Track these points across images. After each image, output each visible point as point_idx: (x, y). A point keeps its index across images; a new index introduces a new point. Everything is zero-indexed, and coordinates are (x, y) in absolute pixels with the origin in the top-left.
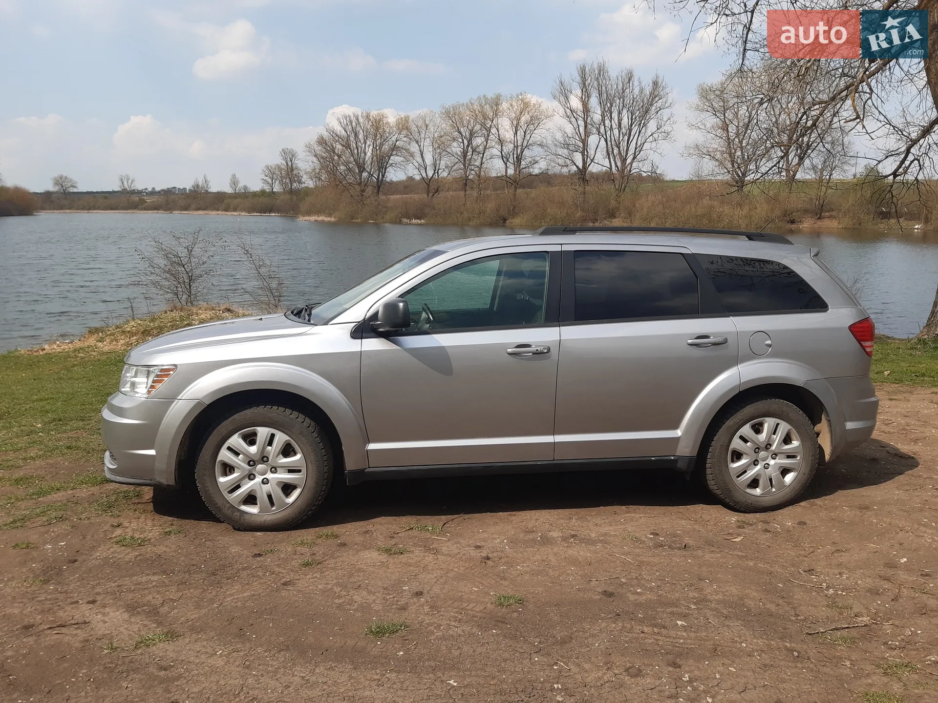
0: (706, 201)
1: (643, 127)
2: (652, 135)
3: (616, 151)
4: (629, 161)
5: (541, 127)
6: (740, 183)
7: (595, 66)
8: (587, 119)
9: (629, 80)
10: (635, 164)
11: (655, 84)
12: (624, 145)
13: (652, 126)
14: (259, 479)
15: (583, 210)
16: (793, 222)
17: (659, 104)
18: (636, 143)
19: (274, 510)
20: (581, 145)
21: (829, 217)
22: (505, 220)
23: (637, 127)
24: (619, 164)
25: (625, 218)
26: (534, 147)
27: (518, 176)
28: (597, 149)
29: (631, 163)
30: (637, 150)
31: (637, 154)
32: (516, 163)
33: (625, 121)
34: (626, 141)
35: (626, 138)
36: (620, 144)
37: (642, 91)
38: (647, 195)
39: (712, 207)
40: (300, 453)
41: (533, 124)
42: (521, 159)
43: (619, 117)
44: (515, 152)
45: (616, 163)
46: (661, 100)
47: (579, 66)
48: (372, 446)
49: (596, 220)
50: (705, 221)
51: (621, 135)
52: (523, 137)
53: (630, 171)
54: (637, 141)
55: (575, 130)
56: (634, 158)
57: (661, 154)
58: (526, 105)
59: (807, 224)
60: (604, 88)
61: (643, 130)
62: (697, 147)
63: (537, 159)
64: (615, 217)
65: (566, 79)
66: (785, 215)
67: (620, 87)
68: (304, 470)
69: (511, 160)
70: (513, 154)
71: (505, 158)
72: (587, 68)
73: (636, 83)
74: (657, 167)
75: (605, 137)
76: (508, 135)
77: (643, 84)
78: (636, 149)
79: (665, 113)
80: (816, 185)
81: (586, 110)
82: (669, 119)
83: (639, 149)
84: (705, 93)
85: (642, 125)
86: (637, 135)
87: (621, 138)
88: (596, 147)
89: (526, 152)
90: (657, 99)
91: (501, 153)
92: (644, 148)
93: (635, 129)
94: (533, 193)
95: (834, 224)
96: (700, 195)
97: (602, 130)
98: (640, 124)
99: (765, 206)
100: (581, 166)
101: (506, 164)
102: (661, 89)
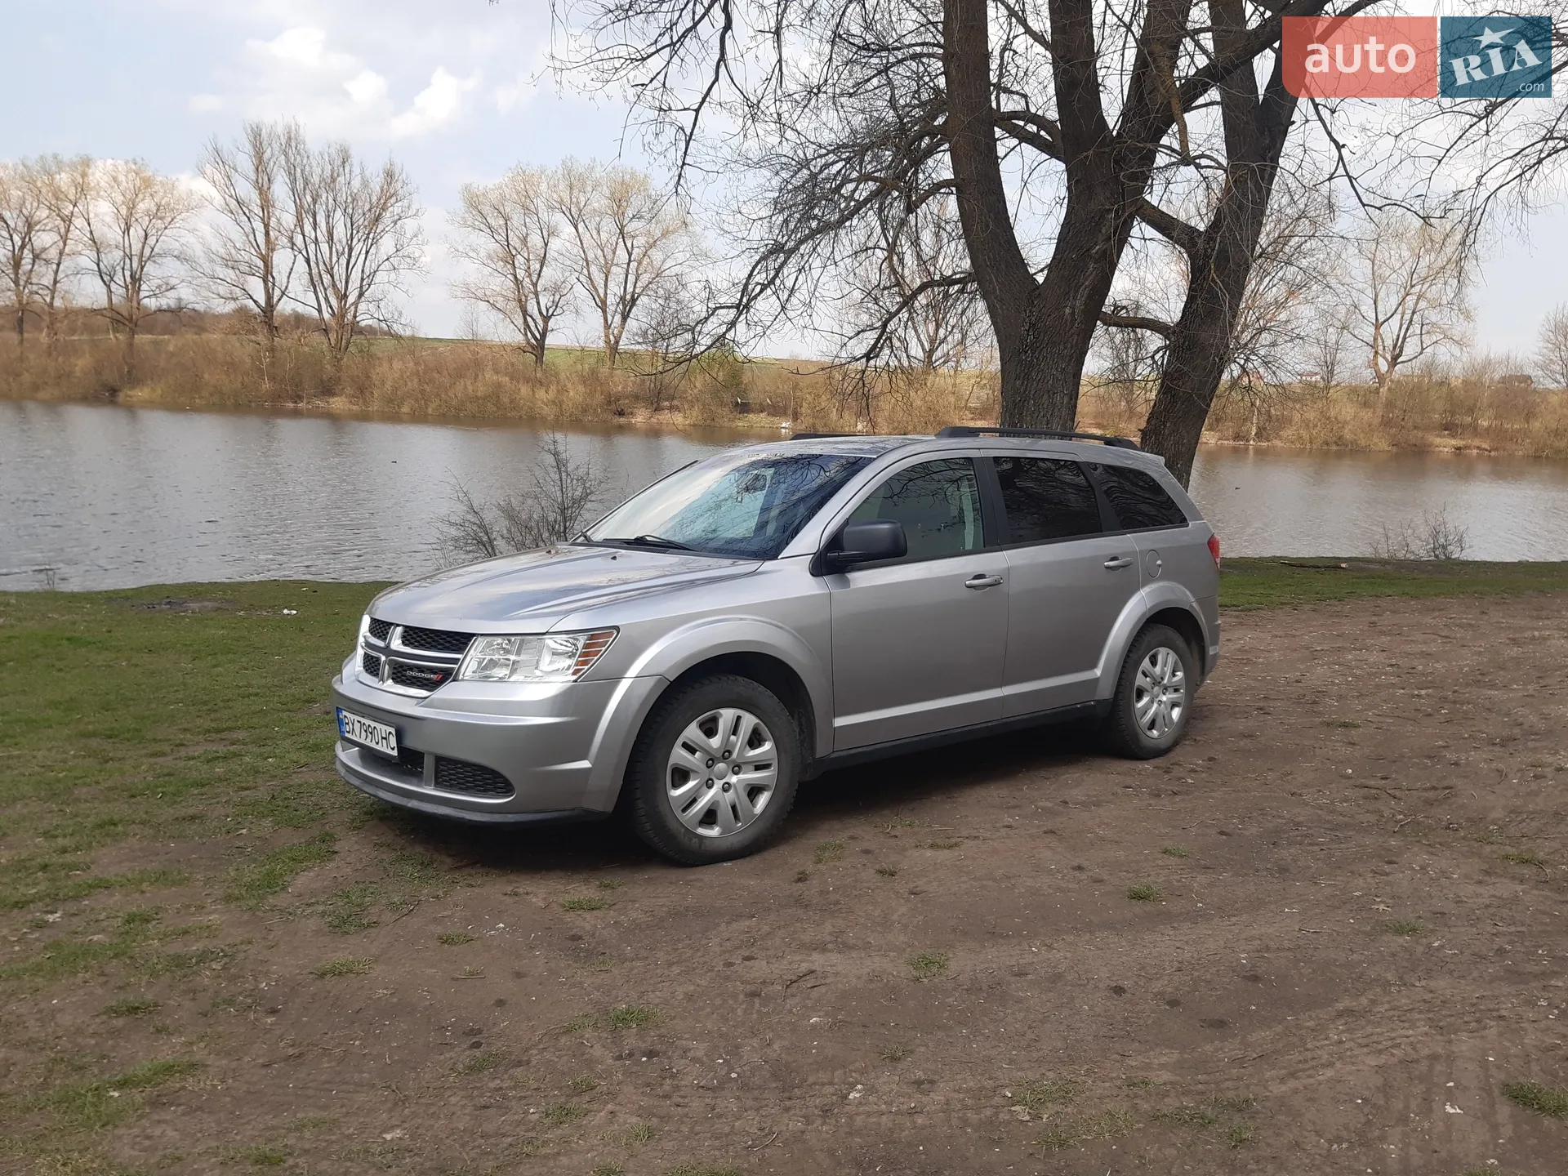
0: (489, 375)
1: (372, 245)
2: (387, 259)
3: (326, 278)
4: (351, 299)
5: (178, 225)
6: (539, 348)
7: (280, 130)
8: (269, 218)
9: (344, 162)
10: (362, 307)
11: (390, 175)
12: (340, 271)
13: (387, 244)
14: (718, 785)
15: (272, 379)
16: (621, 413)
17: (397, 209)
18: (363, 271)
19: (741, 827)
20: (260, 264)
21: (671, 408)
22: (114, 391)
23: (361, 244)
24: (334, 302)
25: (353, 396)
26: (164, 260)
27: (135, 310)
28: (290, 273)
29: (356, 304)
30: (364, 283)
31: (364, 289)
32: (130, 287)
33: (340, 232)
34: (345, 266)
35: (343, 261)
36: (332, 268)
37: (365, 183)
38: (390, 360)
39: (499, 385)
40: (769, 740)
41: (161, 218)
42: (140, 279)
43: (328, 223)
44: (128, 266)
45: (327, 299)
46: (400, 204)
47: (248, 126)
48: (839, 722)
49: (300, 398)
50: (491, 407)
51: (334, 254)
52: (143, 240)
53: (355, 317)
54: (364, 266)
55: (247, 236)
56: (361, 295)
57: (406, 292)
58: (148, 183)
59: (640, 418)
60: (298, 171)
61: (373, 250)
62: (467, 286)
63: (173, 282)
64: (333, 395)
65: (226, 145)
66: (609, 403)
67: (328, 173)
68: (775, 764)
69: (119, 279)
70: (123, 269)
71: (106, 276)
72: (264, 130)
73: (357, 170)
74: (401, 313)
75: (304, 252)
76: (111, 233)
77: (368, 173)
78: (362, 279)
79: (409, 225)
80: (648, 359)
81: (266, 204)
82: (416, 236)
83: (367, 280)
84: (474, 202)
85: (370, 241)
86: (362, 257)
87: (334, 259)
88: (288, 270)
89: (149, 268)
90: (393, 200)
91: (98, 265)
92: (376, 280)
93: (358, 247)
94: (172, 343)
95: (678, 419)
96: (477, 364)
97: (299, 239)
98: (368, 238)
99: (581, 388)
100: (263, 303)
101: (109, 287)
102: (399, 184)
